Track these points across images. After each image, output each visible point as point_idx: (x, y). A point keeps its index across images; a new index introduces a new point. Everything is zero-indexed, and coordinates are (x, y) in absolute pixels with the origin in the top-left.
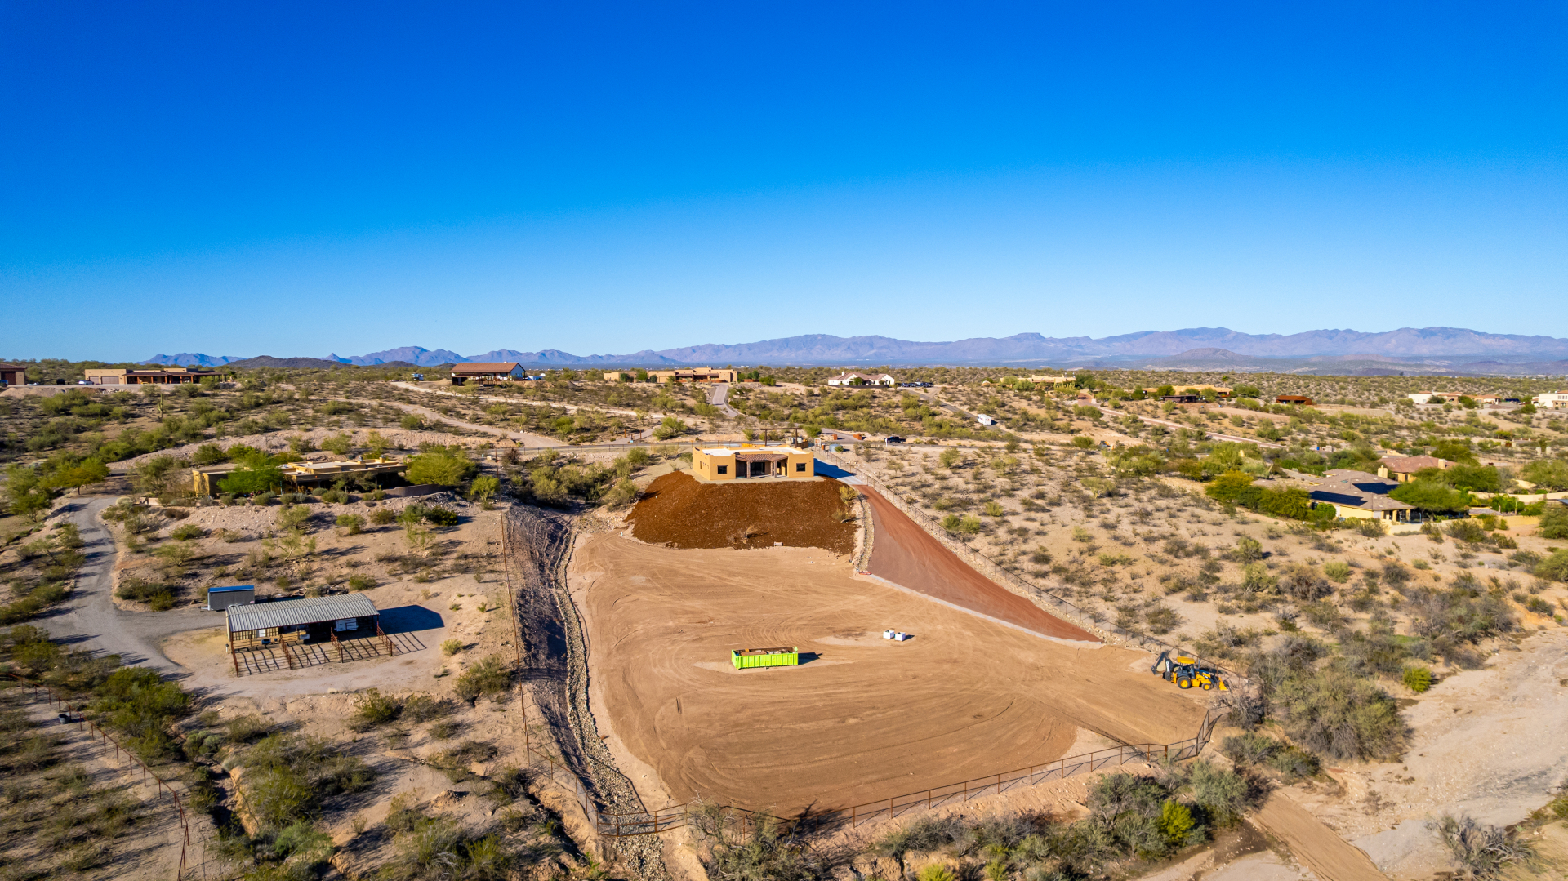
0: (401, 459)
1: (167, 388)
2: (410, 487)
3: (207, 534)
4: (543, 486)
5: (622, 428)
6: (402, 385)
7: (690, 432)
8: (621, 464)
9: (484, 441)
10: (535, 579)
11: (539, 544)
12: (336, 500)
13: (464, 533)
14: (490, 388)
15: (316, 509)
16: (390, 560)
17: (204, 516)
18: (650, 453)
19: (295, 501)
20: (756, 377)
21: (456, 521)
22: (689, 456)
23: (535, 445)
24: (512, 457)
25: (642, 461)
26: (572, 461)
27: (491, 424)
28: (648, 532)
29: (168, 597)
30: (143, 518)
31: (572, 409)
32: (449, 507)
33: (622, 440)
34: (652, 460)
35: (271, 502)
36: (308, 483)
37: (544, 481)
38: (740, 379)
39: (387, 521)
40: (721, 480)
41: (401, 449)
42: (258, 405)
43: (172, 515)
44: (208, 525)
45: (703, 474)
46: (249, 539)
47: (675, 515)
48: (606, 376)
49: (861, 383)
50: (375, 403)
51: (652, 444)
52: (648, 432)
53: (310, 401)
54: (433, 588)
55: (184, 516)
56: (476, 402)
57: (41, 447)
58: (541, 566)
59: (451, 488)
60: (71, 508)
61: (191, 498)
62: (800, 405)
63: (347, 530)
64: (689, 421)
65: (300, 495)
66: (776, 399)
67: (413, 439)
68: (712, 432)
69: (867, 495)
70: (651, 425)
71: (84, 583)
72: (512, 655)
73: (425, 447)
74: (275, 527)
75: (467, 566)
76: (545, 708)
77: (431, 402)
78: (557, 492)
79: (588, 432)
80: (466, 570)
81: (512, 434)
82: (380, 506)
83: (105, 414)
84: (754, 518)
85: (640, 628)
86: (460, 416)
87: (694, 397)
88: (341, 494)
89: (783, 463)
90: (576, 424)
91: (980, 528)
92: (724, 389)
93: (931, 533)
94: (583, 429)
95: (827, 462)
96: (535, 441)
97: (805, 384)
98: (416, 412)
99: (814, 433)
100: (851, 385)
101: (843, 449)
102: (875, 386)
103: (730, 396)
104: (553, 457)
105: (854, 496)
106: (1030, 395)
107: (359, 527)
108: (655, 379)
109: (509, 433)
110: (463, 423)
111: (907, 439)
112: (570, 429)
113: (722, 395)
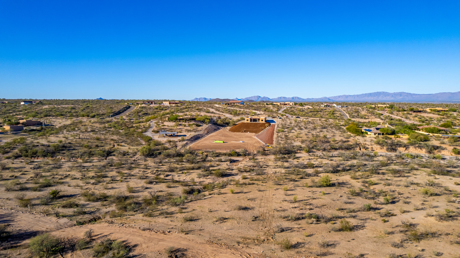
1: (174, 105)
2: (196, 121)
3: (165, 126)
4: (220, 122)
6: (215, 105)
8: (238, 120)
11: (211, 130)
15: (180, 123)
17: (166, 123)
20: (300, 104)
24: (220, 118)
25: (242, 120)
26: (230, 119)
28: (231, 130)
29: (157, 132)
30: (159, 123)
32: (199, 124)
35: (175, 122)
36: (181, 119)
39: (189, 125)
40: (248, 122)
41: (200, 115)
44: (166, 125)
46: (169, 126)
52: (250, 114)
53: (195, 108)
55: (163, 123)
57: (152, 114)
58: (208, 132)
60: (151, 122)
61: (164, 121)
65: (179, 121)
67: (205, 114)
69: (273, 126)
71: (149, 130)
73: (205, 116)
74: (173, 125)
75: (196, 131)
76: (187, 142)
78: (222, 123)
82: (189, 123)
83: (162, 109)
84: (248, 128)
88: (184, 121)
89: (259, 119)
90: (238, 113)
91: (283, 131)
92: (288, 107)
93: (275, 132)
94: (239, 114)
95: (274, 120)
96: (228, 116)
97: (312, 106)
98: (211, 110)
99: (282, 115)
100: (325, 106)
101: (280, 118)
102: (330, 107)
103: (287, 109)
104: (226, 118)
105: (269, 126)
106: (371, 110)
107: (185, 126)
108: (275, 104)
109: (224, 114)
110: (218, 112)
111: (301, 117)
112: (236, 114)
113: (285, 108)
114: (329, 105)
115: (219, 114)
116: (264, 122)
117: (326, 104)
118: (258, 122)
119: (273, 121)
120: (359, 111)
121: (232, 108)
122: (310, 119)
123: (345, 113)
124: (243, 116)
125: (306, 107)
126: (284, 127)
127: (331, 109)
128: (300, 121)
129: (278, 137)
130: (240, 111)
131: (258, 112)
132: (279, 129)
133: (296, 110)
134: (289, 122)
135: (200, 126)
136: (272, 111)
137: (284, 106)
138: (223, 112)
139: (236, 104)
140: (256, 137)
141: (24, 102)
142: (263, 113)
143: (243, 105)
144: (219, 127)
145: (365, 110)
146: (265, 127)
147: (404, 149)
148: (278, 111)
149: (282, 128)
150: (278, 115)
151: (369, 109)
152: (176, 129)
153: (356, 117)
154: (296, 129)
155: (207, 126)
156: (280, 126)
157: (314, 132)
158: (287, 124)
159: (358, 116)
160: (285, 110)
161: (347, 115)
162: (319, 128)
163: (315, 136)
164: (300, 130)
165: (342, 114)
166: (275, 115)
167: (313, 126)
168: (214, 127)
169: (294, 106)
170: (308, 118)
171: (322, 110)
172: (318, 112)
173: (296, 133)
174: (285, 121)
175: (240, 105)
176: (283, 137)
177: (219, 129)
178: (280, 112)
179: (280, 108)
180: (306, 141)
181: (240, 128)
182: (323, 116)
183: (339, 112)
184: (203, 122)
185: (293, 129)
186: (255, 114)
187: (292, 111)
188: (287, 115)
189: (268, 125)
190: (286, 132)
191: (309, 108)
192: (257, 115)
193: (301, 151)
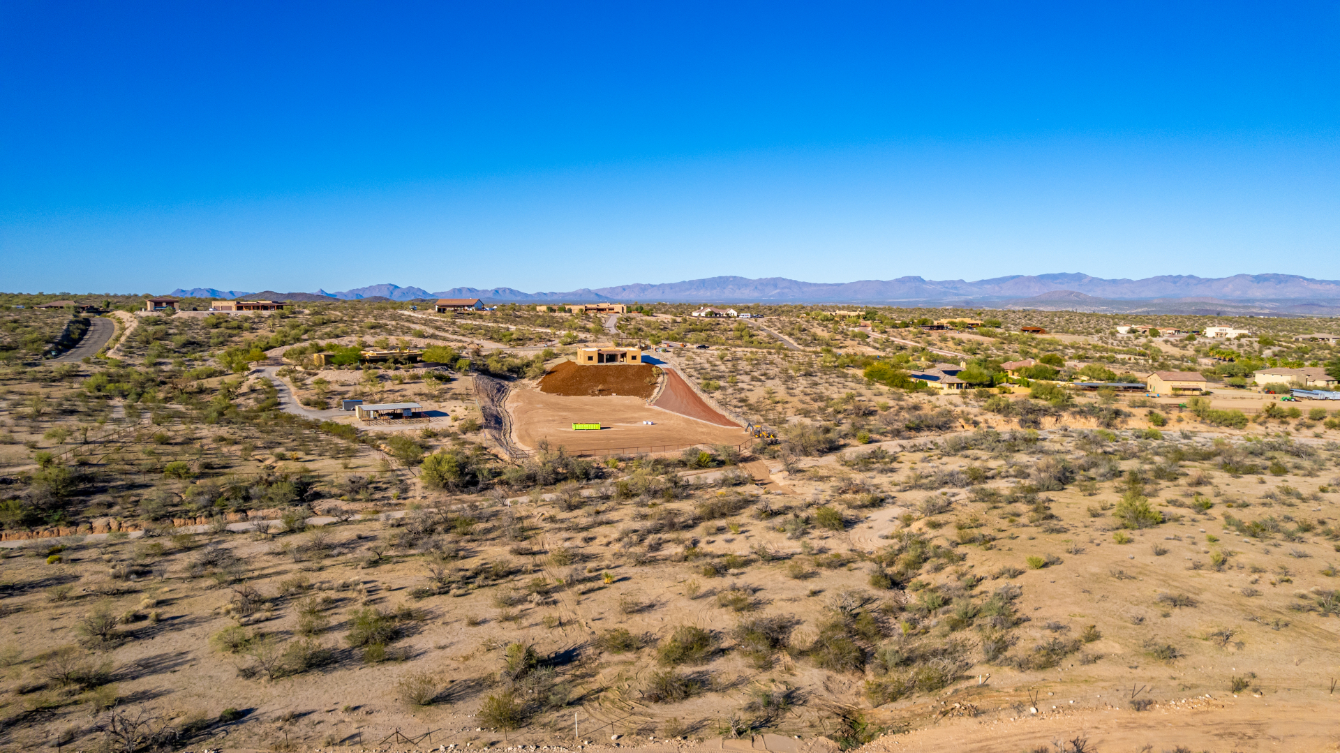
0: (417, 351)
1: (266, 313)
2: (427, 364)
3: (329, 383)
4: (494, 366)
5: (541, 339)
6: (406, 313)
7: (582, 341)
8: (538, 357)
9: (460, 345)
10: (489, 403)
11: (492, 391)
12: (390, 368)
13: (454, 385)
14: (461, 315)
15: (381, 372)
16: (420, 395)
17: (325, 374)
18: (555, 352)
19: (369, 368)
20: (640, 310)
21: (449, 380)
22: (575, 354)
23: (489, 347)
24: (477, 352)
25: (550, 356)
26: (510, 355)
27: (464, 335)
28: (547, 389)
30: (297, 375)
31: (513, 328)
32: (446, 373)
33: (542, 345)
34: (556, 356)
35: (358, 369)
36: (374, 360)
37: (495, 363)
38: (629, 311)
39: (416, 379)
40: (590, 363)
41: (416, 347)
42: (324, 323)
43: (310, 374)
44: (328, 379)
45: (581, 360)
46: (350, 385)
47: (563, 380)
48: (538, 308)
49: (711, 314)
50: (394, 323)
51: (557, 346)
52: (557, 341)
53: (354, 322)
54: (443, 404)
55: (316, 374)
56: (454, 323)
58: (493, 400)
59: (446, 365)
60: (258, 371)
61: (317, 366)
62: (665, 328)
63: (397, 382)
64: (582, 336)
65: (371, 365)
66: (649, 325)
67: (422, 342)
68: (595, 341)
69: (669, 372)
70: (559, 337)
72: (480, 420)
73: (429, 346)
74: (361, 380)
75: (456, 397)
76: (493, 436)
77: (426, 322)
78: (501, 369)
79: (521, 341)
80: (457, 399)
81: (476, 341)
82: (411, 372)
83: (239, 327)
84: (604, 382)
85: (536, 419)
86: (444, 330)
87: (593, 322)
88: (391, 365)
89: (623, 355)
91: (719, 388)
93: (695, 390)
94: (519, 339)
97: (677, 315)
100: (706, 316)
101: (666, 351)
102: (723, 317)
104: (500, 353)
105: (661, 373)
107: (402, 381)
108: (571, 311)
112: (511, 340)
113: (613, 322)
114: (716, 311)
115: (460, 341)
116: (638, 362)
117: (709, 310)
118: (625, 363)
119: (656, 360)
123: (776, 332)
125: (664, 317)
126: (704, 374)
127: (733, 324)
132: (698, 381)
134: (700, 360)
137: (605, 315)
140: (658, 408)
144: (501, 381)
145: (816, 325)
146: (655, 378)
147: (1054, 419)
149: (705, 379)
151: (823, 321)
154: (744, 378)
155: (472, 380)
156: (692, 372)
157: (800, 387)
158: (704, 366)
161: (786, 337)
162: (798, 374)
163: (814, 396)
164: (759, 383)
165: (773, 336)
168: (490, 381)
169: (631, 315)
176: (737, 403)
177: (505, 387)
181: (577, 383)
184: (452, 366)
185: (736, 379)
190: (731, 390)
193: (847, 441)
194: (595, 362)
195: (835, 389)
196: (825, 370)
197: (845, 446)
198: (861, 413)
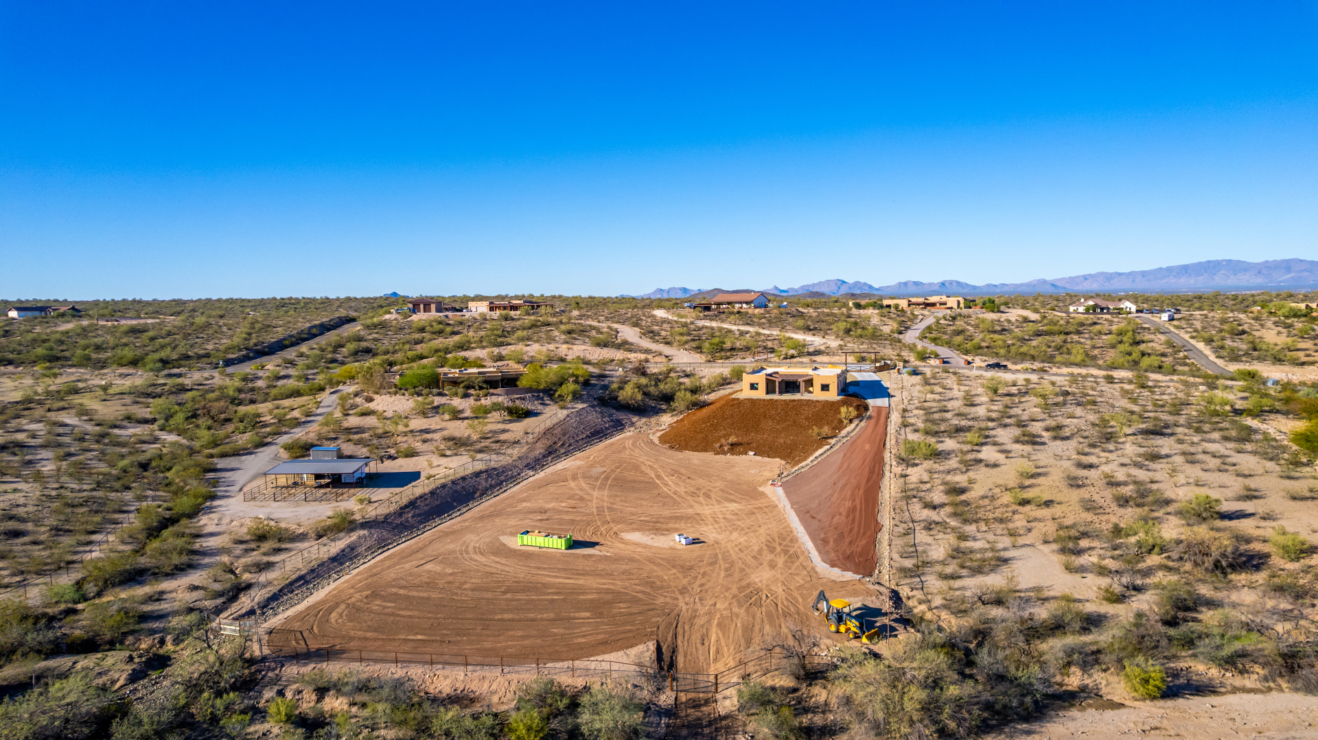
2: (514, 389)
3: (371, 414)
4: (624, 393)
11: (573, 437)
12: (456, 395)
16: (450, 439)
17: (379, 401)
20: (987, 304)
26: (686, 375)
32: (531, 405)
35: (418, 394)
37: (628, 389)
38: (968, 306)
39: (476, 413)
43: (367, 400)
44: (376, 408)
47: (699, 422)
49: (1093, 309)
55: (372, 400)
59: (543, 391)
60: (335, 392)
61: (380, 390)
63: (447, 416)
65: (437, 390)
66: (983, 325)
69: (876, 416)
74: (413, 412)
75: (489, 448)
78: (633, 398)
80: (483, 451)
82: (481, 401)
83: (442, 332)
84: (749, 430)
88: (461, 390)
89: (810, 382)
90: (728, 345)
91: (937, 455)
92: (940, 315)
93: (887, 455)
94: (732, 349)
95: (886, 384)
96: (683, 358)
97: (1036, 311)
98: (629, 333)
99: (923, 357)
100: (1087, 311)
101: (915, 373)
102: (1108, 313)
103: (938, 322)
104: (670, 371)
105: (860, 417)
106: (1299, 324)
107: (456, 415)
108: (889, 306)
109: (667, 350)
110: (646, 343)
111: (1010, 366)
112: (720, 349)
113: (930, 321)
114: (1103, 304)
115: (647, 351)
116: (833, 395)
117: (1091, 303)
118: (807, 396)
119: (878, 390)
120: (1246, 327)
121: (714, 324)
122: (1060, 376)
123: (1186, 337)
124: (748, 362)
125: (1015, 314)
126: (933, 422)
127: (1118, 324)
128: (1014, 390)
129: (908, 495)
130: (742, 333)
131: (816, 341)
132: (912, 437)
133: (976, 326)
134: (957, 392)
135: (529, 414)
136: (876, 336)
137: (926, 312)
138: (667, 343)
139: (737, 306)
140: (777, 495)
141: (18, 309)
142: (834, 343)
143: (762, 311)
144: (621, 416)
145: (1269, 324)
146: (840, 426)
148: (900, 333)
149: (927, 433)
150: (905, 354)
151: (1287, 317)
152: (405, 434)
153: (1246, 354)
154: (1005, 435)
155: (562, 414)
156: (917, 418)
157: (1111, 463)
158: (950, 405)
159: (1255, 349)
160: (929, 328)
161: (1201, 346)
162: (1129, 431)
163: (1127, 490)
164: (1028, 448)
165: (1178, 342)
166: (888, 352)
167: (1092, 417)
168: (595, 418)
169: (965, 311)
170: (1043, 370)
171: (1082, 324)
172: (1067, 334)
173: (1009, 472)
174: (938, 389)
175: (750, 311)
176: (938, 497)
177: (619, 426)
178: (910, 337)
179: (911, 320)
180: (1085, 535)
181: (715, 427)
182: (1096, 352)
183: (1163, 338)
184: (549, 392)
185: (986, 439)
186: (802, 351)
187: (959, 332)
188: (944, 352)
189: (854, 413)
190: (953, 463)
191: (1026, 320)
192: (809, 354)
193: (1098, 678)
194: (760, 394)
195: (1194, 472)
196: (1210, 419)
197: (1069, 698)
198: (1209, 562)
